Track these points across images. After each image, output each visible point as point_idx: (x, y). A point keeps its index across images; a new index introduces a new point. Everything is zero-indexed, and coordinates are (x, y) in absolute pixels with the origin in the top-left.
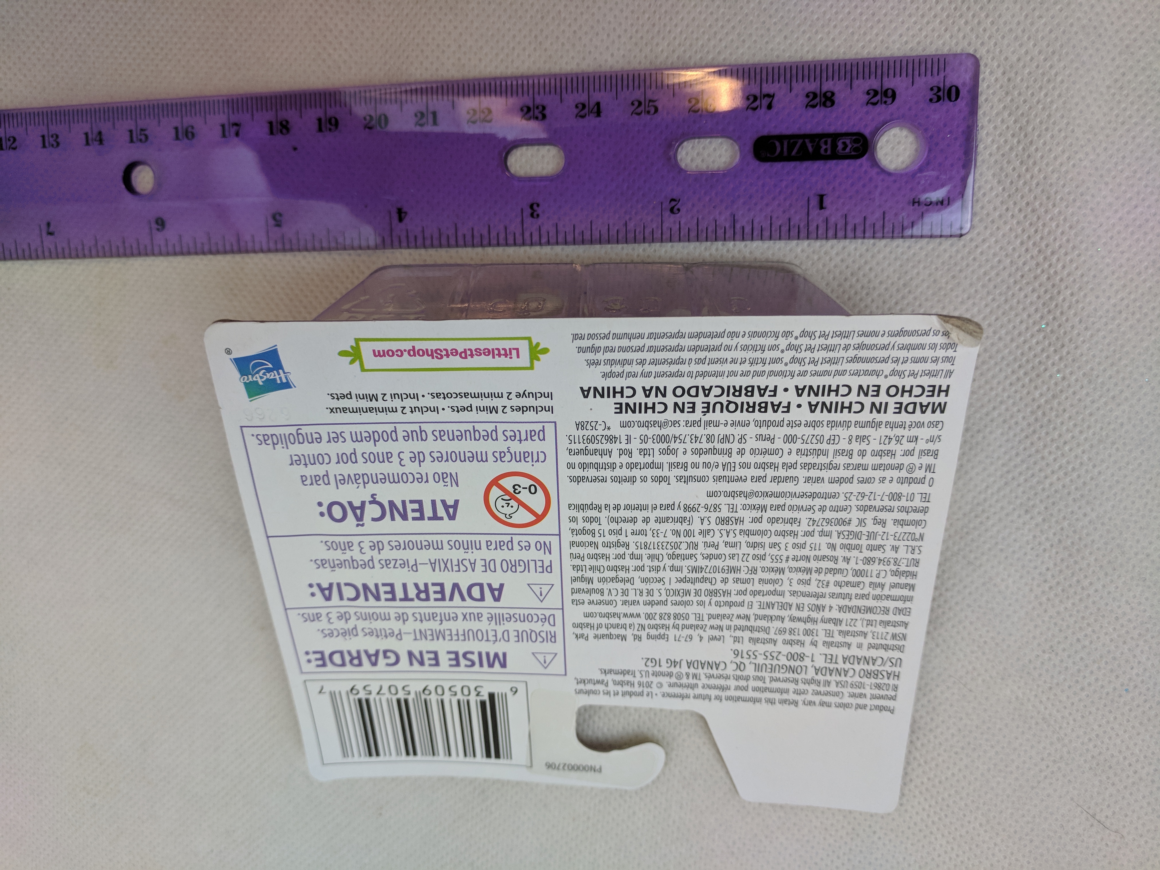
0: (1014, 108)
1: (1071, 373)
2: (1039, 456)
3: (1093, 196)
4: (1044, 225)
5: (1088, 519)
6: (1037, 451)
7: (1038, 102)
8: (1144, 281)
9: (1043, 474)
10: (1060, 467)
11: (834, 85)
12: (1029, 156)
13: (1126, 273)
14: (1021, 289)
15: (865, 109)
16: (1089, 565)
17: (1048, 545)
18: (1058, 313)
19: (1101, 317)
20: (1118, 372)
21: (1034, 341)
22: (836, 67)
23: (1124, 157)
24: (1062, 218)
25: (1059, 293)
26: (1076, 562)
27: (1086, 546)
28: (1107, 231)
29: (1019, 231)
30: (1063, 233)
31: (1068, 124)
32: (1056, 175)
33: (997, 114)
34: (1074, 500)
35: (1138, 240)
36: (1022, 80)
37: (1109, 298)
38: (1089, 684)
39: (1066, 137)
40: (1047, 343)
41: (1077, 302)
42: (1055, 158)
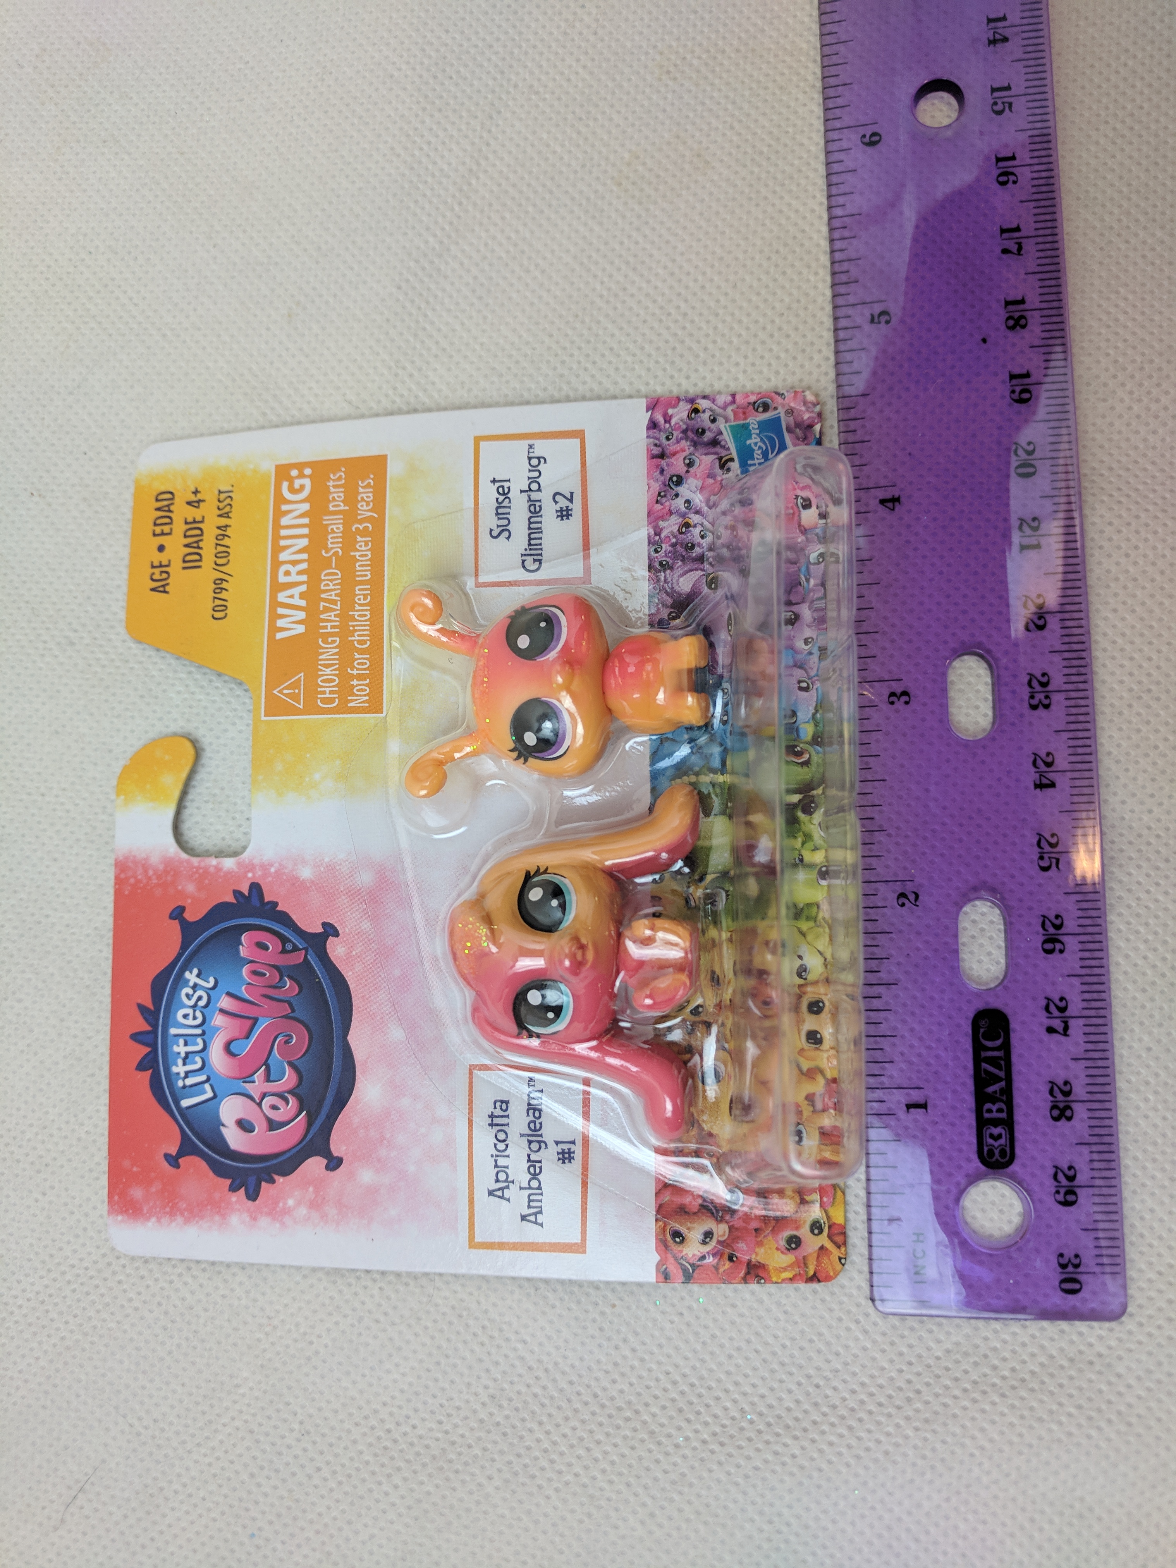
0: (1051, 1370)
1: (684, 1457)
2: (570, 1414)
3: (931, 1482)
4: (889, 1415)
5: (485, 1482)
6: (576, 1411)
7: (1060, 1404)
9: (545, 1419)
10: (555, 1443)
11: (1082, 1120)
12: (984, 1393)
13: (825, 1529)
14: (799, 1384)
15: (1049, 1165)
16: (422, 1483)
17: (448, 1427)
18: (767, 1437)
19: (763, 1496)
20: (688, 1521)
21: (728, 1404)
22: (1107, 1122)
23: (984, 1522)
24: (900, 1441)
25: (796, 1438)
26: (424, 1465)
27: (447, 1479)
28: (882, 1501)
29: (881, 1381)
30: (878, 1442)
31: (1030, 1446)
32: (958, 1430)
33: (1042, 1347)
34: (510, 1463)
35: (870, 1544)
36: (1090, 1381)
37: (790, 1507)
38: (259, 1485)
39: (1011, 1443)
40: (727, 1422)
41: (784, 1464)
42: (982, 1430)
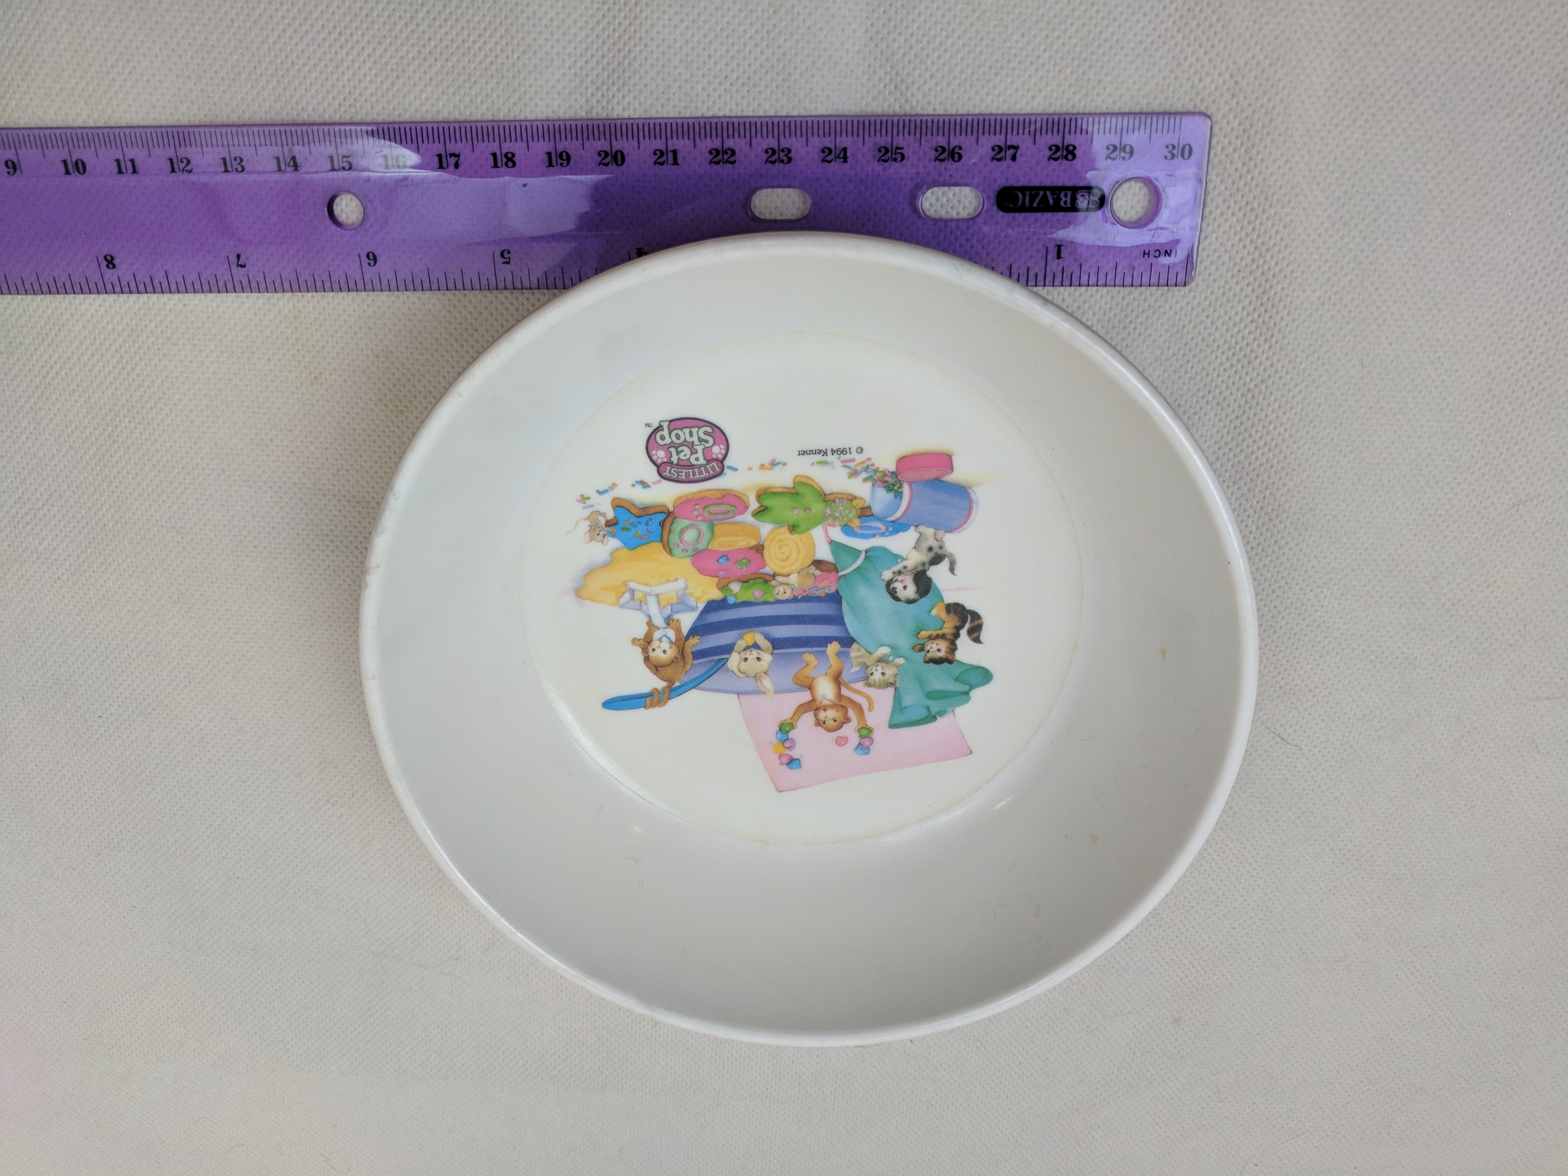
1: (1279, 360)
3: (1306, 196)
4: (1261, 224)
5: (1286, 488)
6: (1246, 430)
7: (1262, 106)
8: (1346, 275)
10: (1265, 444)
13: (1331, 267)
14: (1237, 283)
17: (1252, 511)
19: (1306, 309)
20: (1318, 358)
21: (1247, 331)
23: (1335, 159)
24: (1277, 217)
25: (1271, 287)
26: (1274, 526)
27: (1284, 511)
28: (1316, 229)
29: (1239, 228)
30: (1277, 232)
31: (1287, 128)
32: (1274, 178)
34: (1276, 472)
35: (1342, 237)
36: (1248, 84)
37: (1314, 291)
38: (1281, 628)
39: (1285, 141)
40: (1258, 332)
41: (1287, 296)
